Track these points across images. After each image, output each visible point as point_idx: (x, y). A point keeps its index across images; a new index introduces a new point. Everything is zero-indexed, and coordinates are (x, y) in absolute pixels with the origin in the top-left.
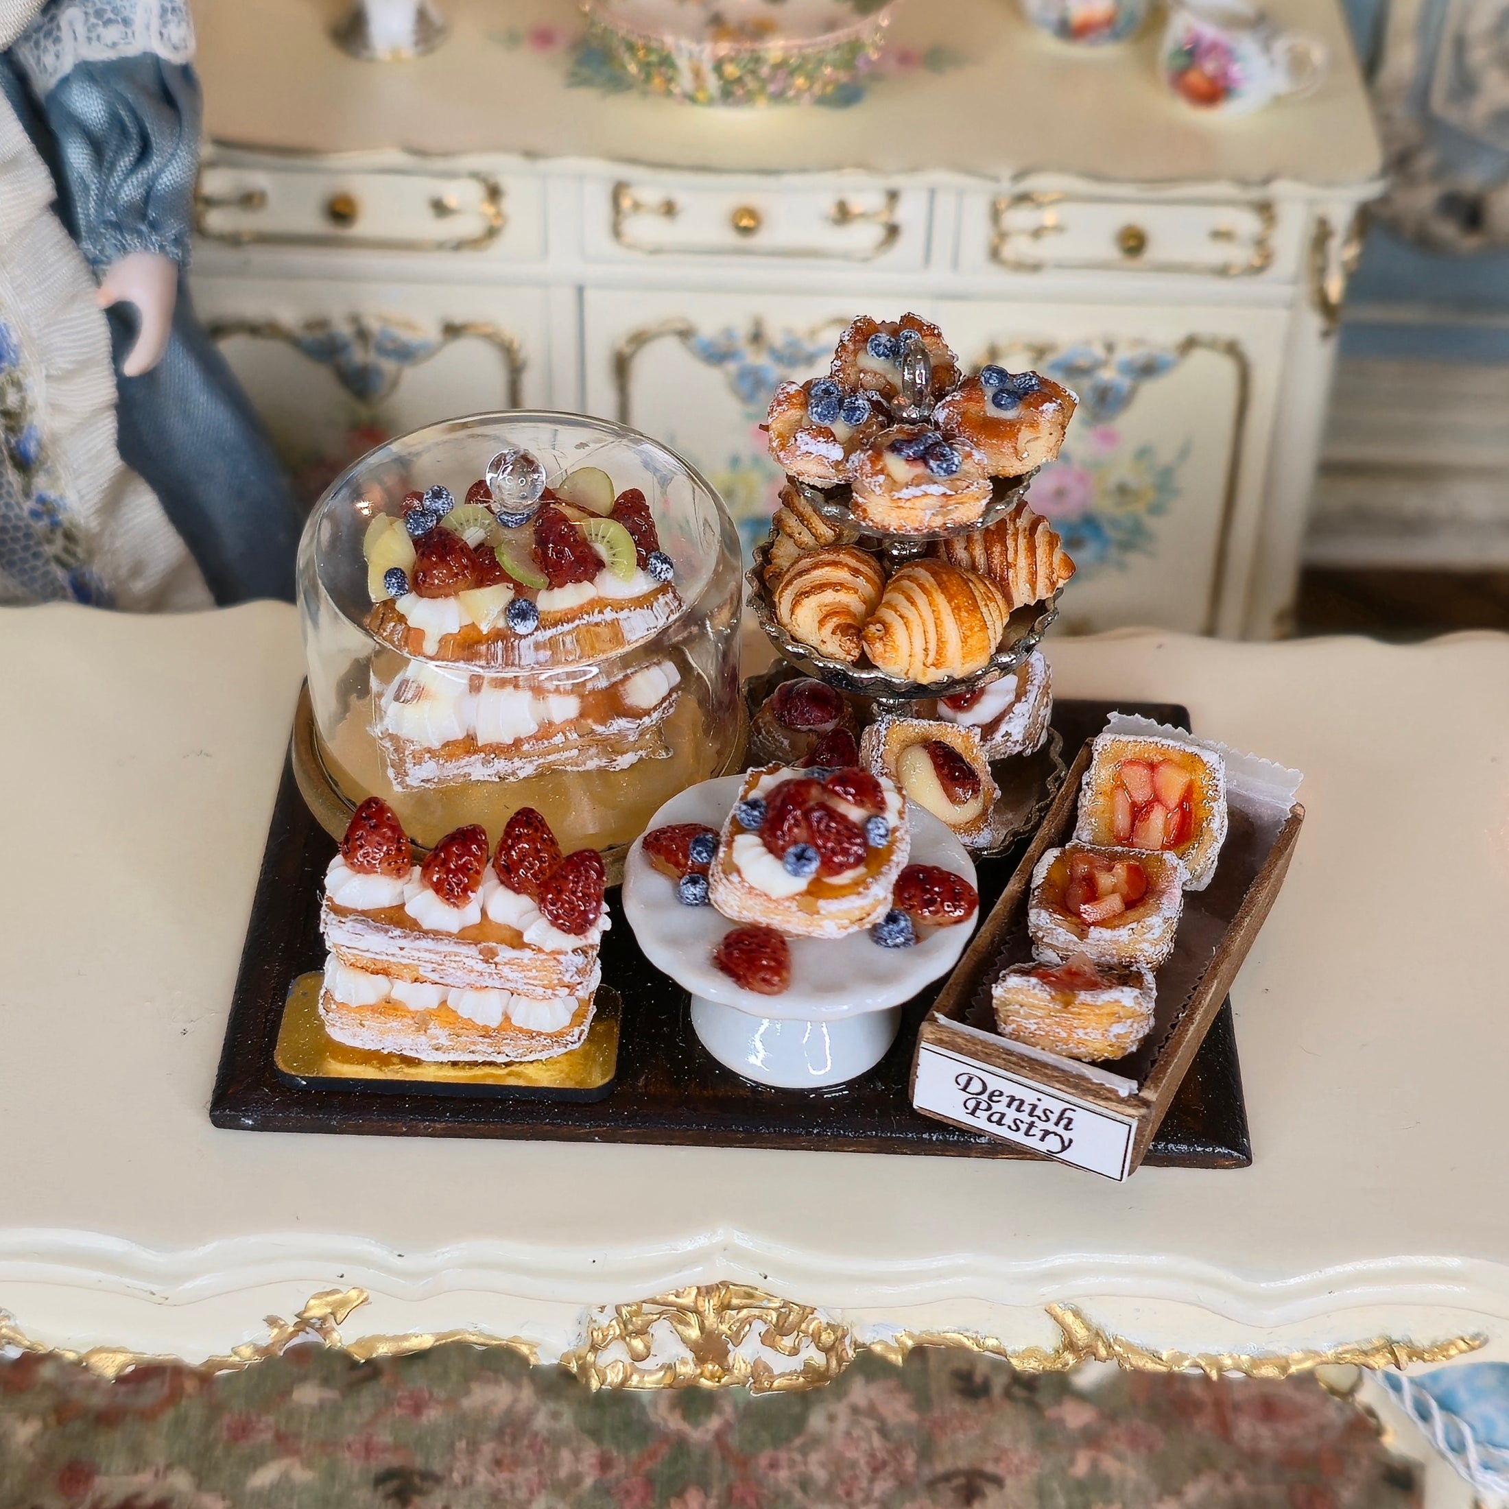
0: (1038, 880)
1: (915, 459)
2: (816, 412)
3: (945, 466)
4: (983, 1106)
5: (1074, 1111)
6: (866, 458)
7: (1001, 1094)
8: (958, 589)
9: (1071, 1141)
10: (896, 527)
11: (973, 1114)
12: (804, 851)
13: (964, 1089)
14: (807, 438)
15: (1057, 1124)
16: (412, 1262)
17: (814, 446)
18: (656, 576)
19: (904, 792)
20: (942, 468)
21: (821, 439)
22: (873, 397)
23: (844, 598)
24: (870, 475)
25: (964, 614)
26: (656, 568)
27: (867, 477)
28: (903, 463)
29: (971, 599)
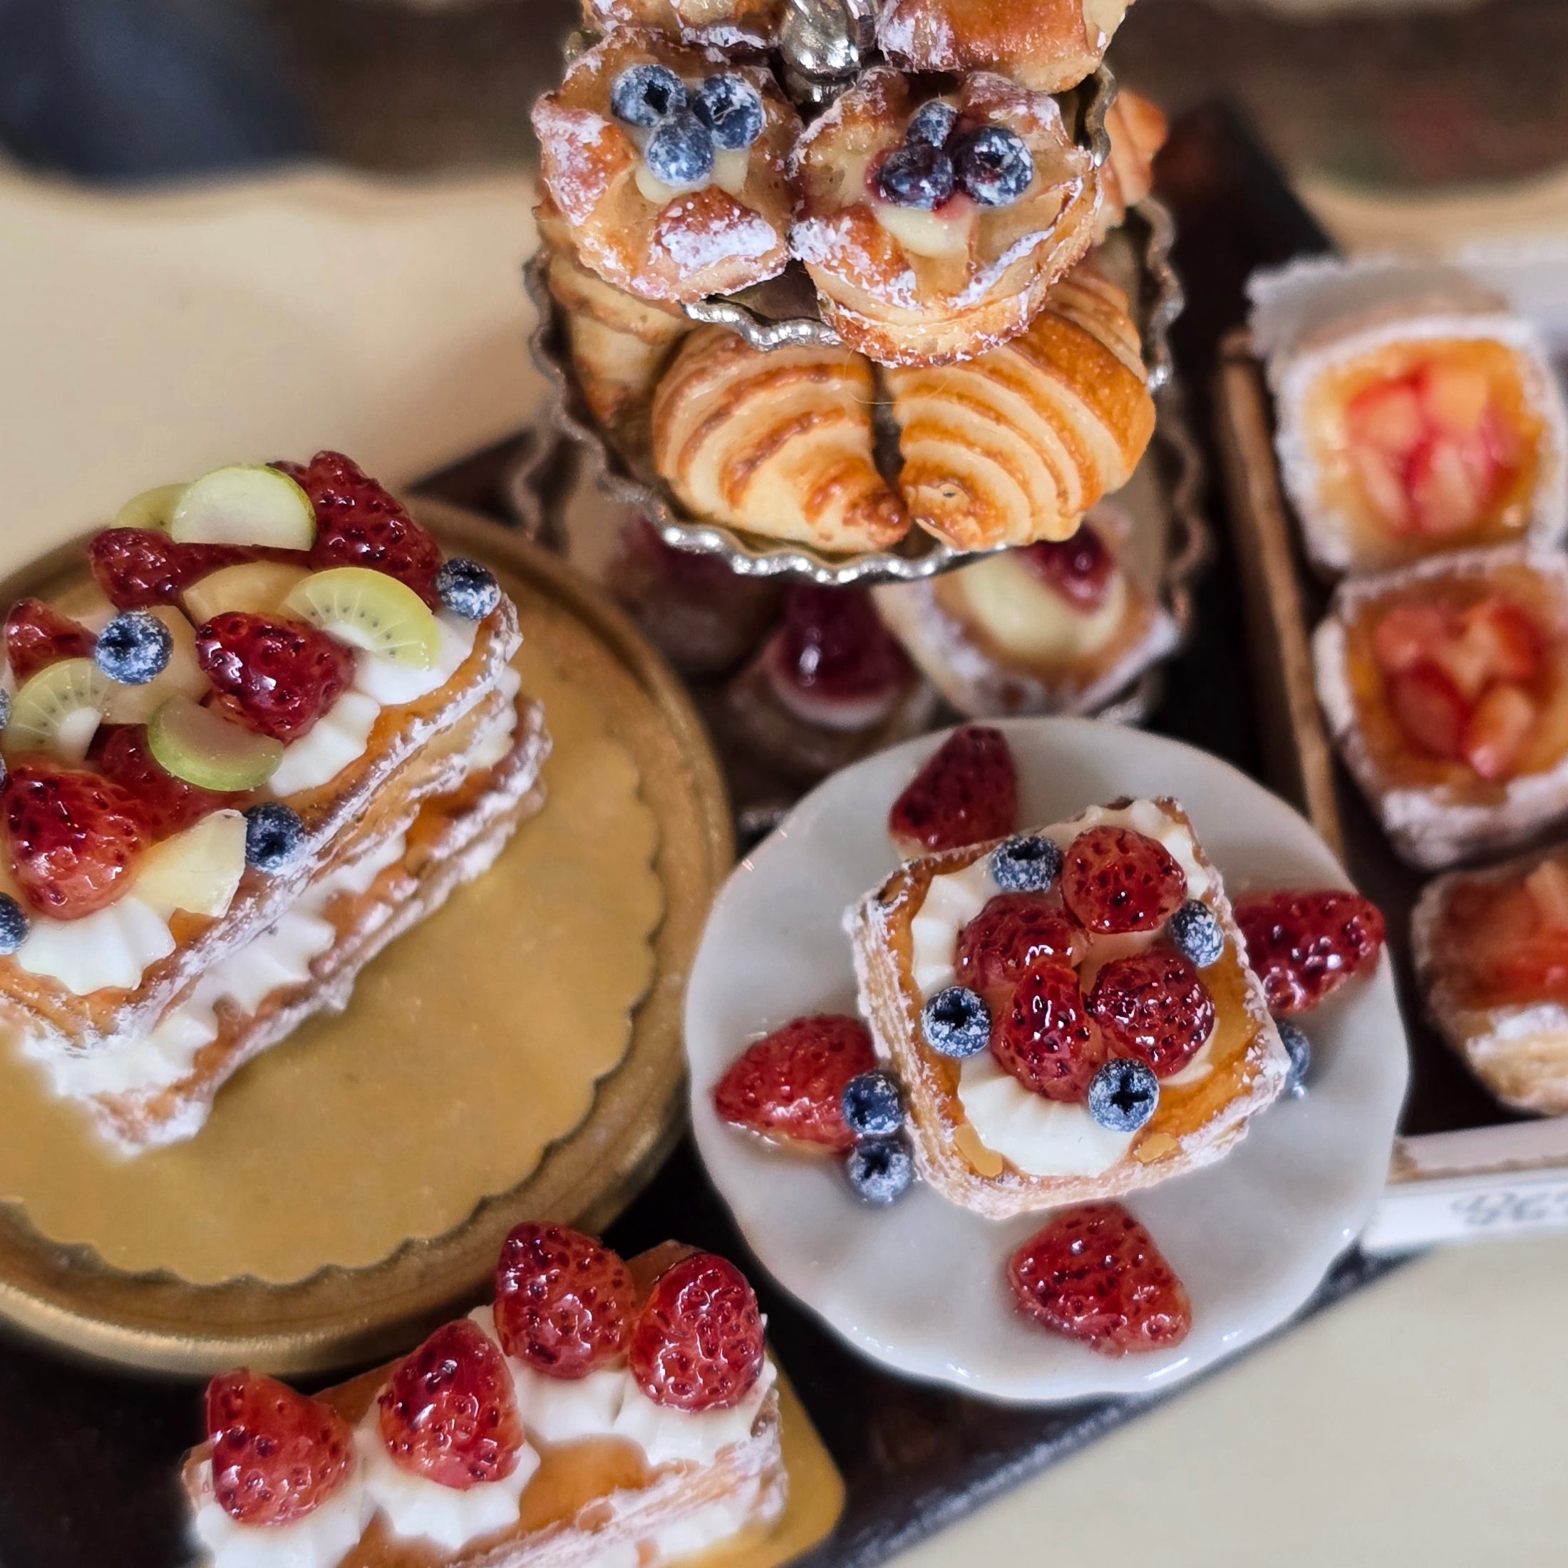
0: (1342, 712)
1: (949, 198)
2: (679, 172)
3: (1012, 184)
6: (846, 241)
8: (1069, 350)
10: (966, 348)
12: (1125, 1080)
14: (689, 239)
17: (712, 248)
19: (1179, 808)
20: (1008, 191)
21: (716, 225)
22: (726, 42)
23: (823, 434)
24: (877, 277)
25: (1105, 392)
27: (872, 282)
28: (931, 220)
29: (1099, 355)
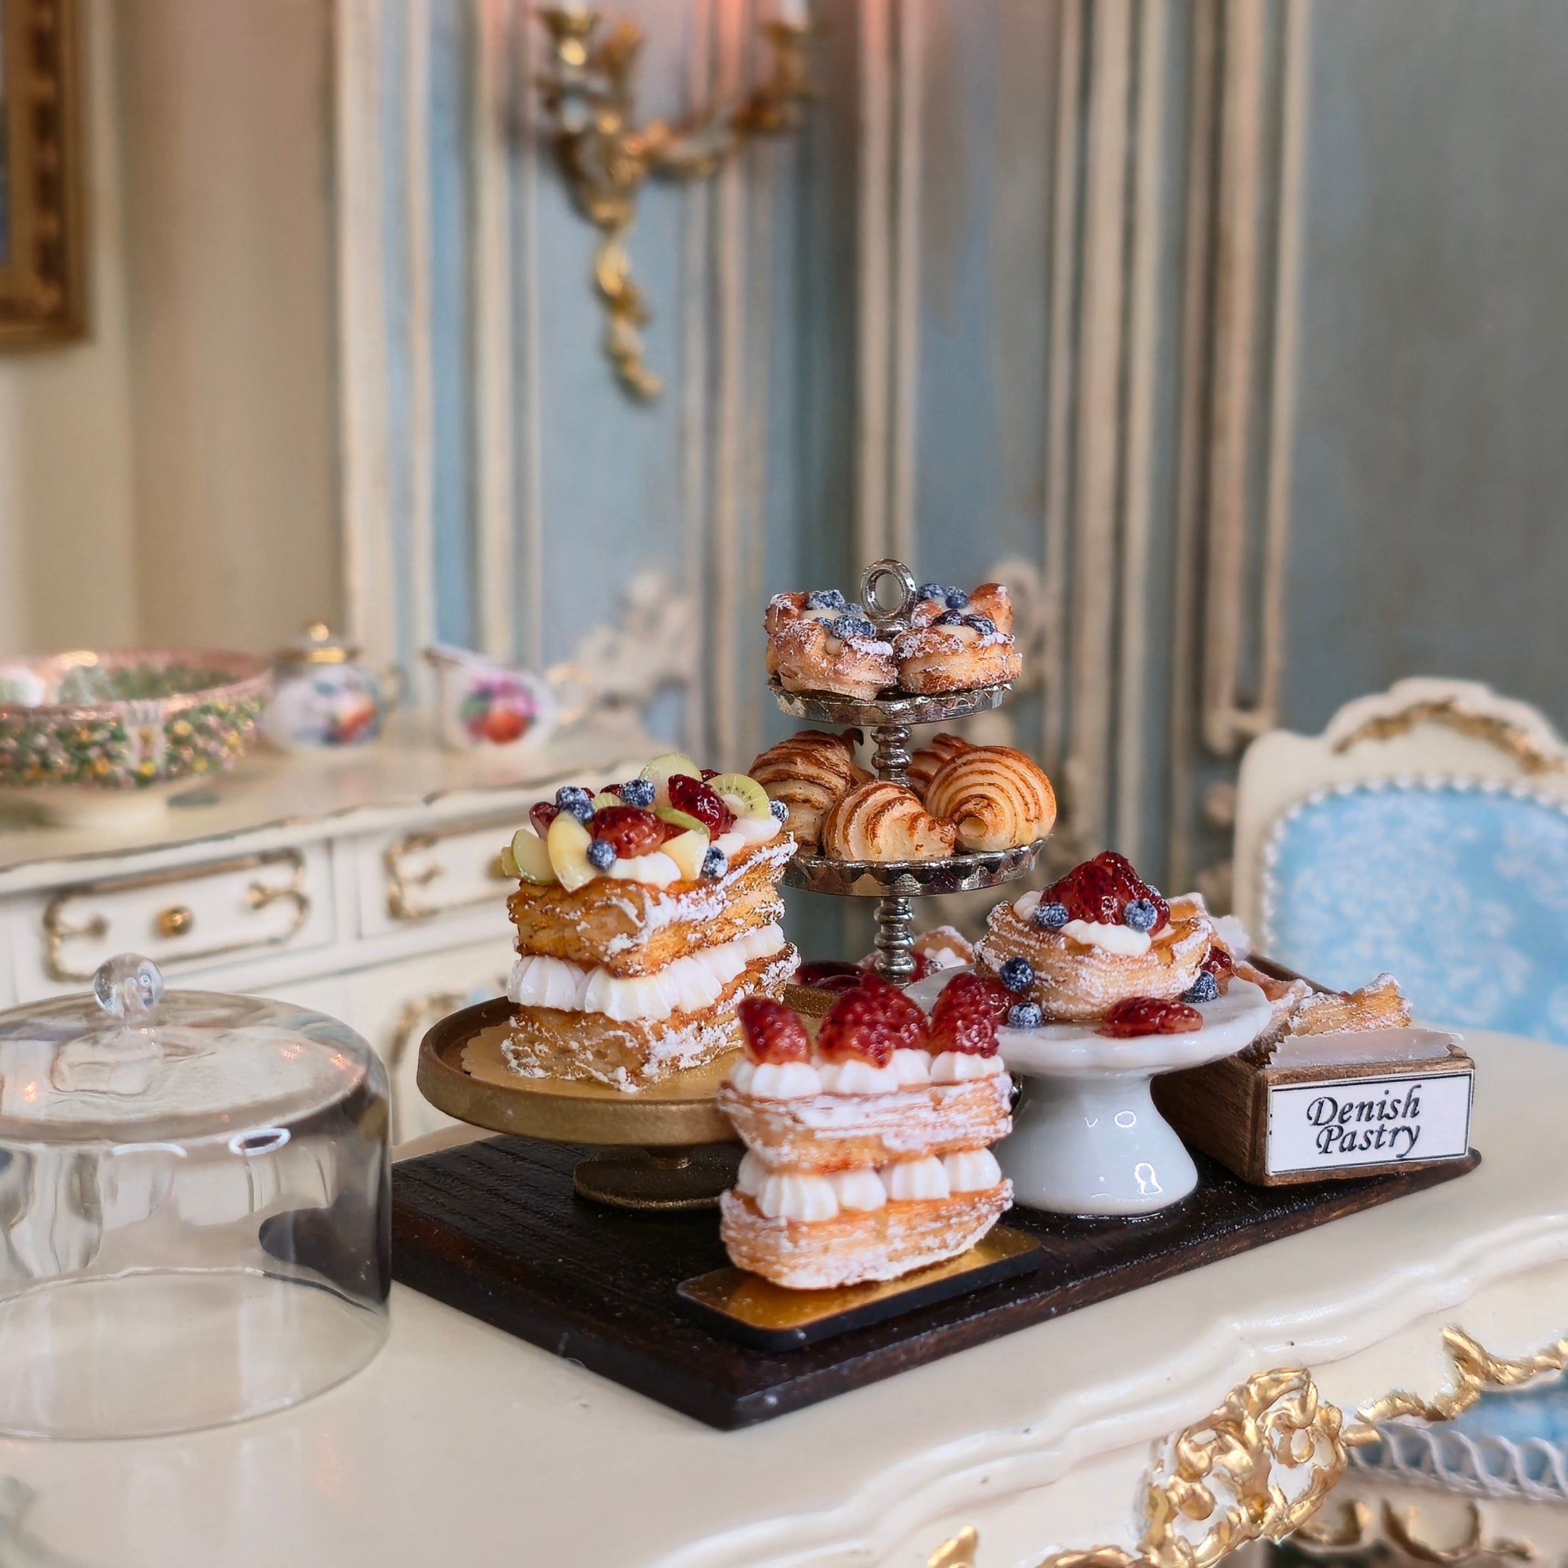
4: (1336, 1132)
5: (1420, 1086)
7: (1351, 1106)
9: (1418, 1128)
11: (1326, 1151)
13: (1316, 1123)
15: (1404, 1116)
16: (1039, 1433)
18: (780, 817)
26: (779, 808)
